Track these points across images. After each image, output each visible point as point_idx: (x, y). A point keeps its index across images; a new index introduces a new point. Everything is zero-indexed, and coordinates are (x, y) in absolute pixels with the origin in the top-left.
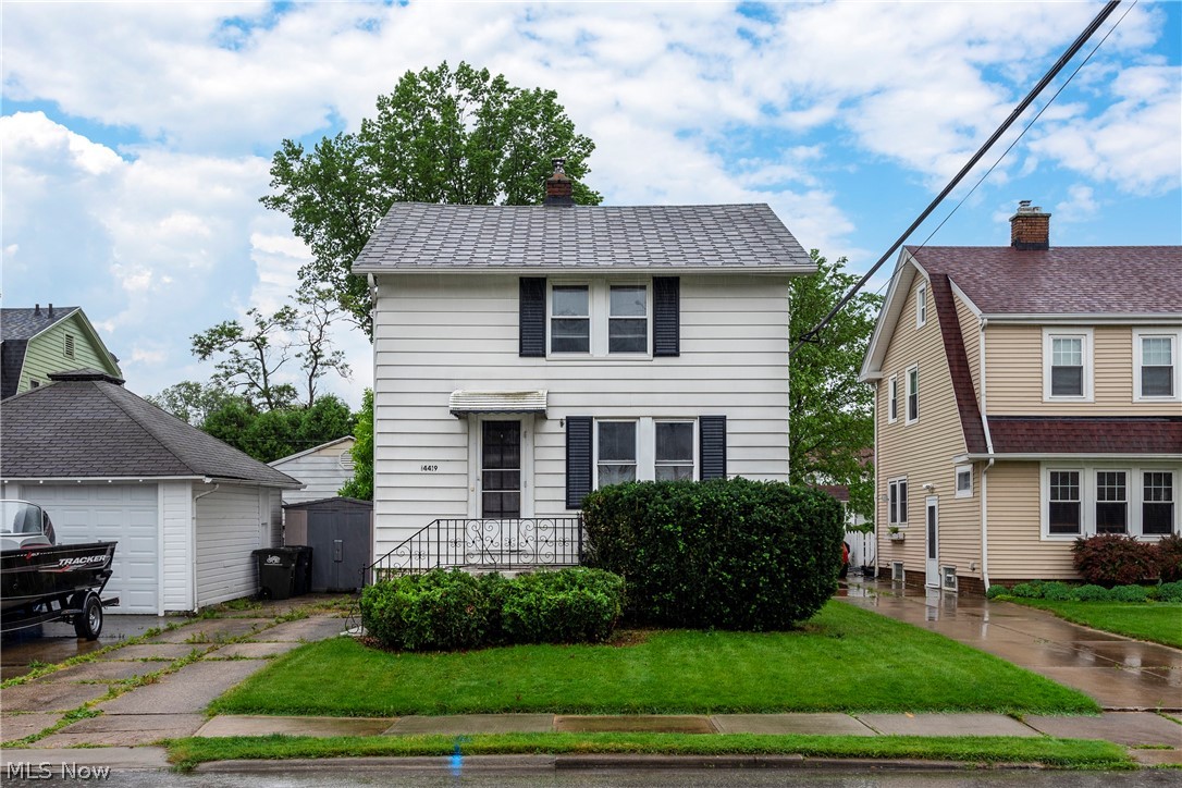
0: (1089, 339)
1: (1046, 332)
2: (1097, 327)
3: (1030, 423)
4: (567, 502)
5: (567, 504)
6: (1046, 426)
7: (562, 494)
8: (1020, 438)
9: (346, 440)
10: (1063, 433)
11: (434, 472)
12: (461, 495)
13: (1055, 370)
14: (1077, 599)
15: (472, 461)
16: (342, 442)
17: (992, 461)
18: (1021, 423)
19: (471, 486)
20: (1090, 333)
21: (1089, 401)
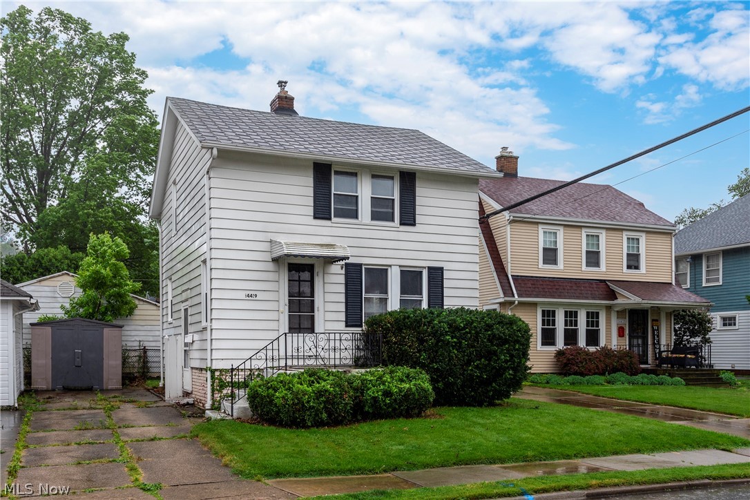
0: (561, 233)
1: (540, 227)
2: (565, 226)
3: (533, 280)
4: (346, 322)
5: (346, 323)
6: (541, 283)
7: (342, 317)
8: (529, 289)
9: (63, 274)
10: (549, 287)
11: (255, 299)
12: (274, 316)
13: (545, 249)
14: (569, 384)
15: (281, 291)
16: (59, 276)
17: (516, 302)
18: (528, 280)
19: (281, 309)
20: (561, 229)
21: (561, 269)
